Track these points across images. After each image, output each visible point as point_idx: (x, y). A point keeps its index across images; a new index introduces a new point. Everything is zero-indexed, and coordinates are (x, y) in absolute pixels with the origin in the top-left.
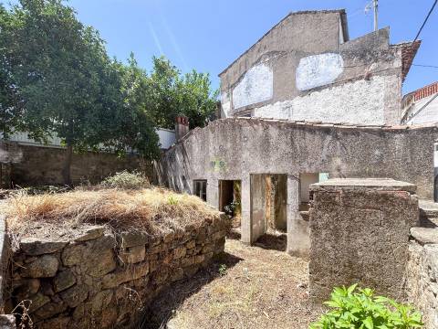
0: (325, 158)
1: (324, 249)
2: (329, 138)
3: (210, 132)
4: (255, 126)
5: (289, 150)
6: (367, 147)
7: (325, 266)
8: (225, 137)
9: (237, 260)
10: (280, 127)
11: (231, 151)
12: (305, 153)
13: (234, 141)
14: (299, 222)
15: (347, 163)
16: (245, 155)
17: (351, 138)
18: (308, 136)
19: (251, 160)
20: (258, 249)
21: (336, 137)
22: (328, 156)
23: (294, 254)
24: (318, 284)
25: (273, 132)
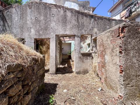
0: (91, 28)
1: (132, 63)
2: (93, 20)
3: (28, 9)
4: (59, 9)
5: (76, 23)
6: (105, 25)
7: (133, 74)
8: (40, 13)
9: (55, 85)
10: (72, 12)
11: (44, 22)
12: (83, 25)
13: (46, 16)
14: (80, 58)
15: (99, 30)
16: (53, 24)
17: (100, 21)
18: (85, 18)
19: (56, 27)
20: (60, 75)
21: (95, 20)
22: (92, 27)
23: (78, 73)
24: (129, 87)
25: (69, 14)
